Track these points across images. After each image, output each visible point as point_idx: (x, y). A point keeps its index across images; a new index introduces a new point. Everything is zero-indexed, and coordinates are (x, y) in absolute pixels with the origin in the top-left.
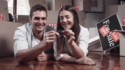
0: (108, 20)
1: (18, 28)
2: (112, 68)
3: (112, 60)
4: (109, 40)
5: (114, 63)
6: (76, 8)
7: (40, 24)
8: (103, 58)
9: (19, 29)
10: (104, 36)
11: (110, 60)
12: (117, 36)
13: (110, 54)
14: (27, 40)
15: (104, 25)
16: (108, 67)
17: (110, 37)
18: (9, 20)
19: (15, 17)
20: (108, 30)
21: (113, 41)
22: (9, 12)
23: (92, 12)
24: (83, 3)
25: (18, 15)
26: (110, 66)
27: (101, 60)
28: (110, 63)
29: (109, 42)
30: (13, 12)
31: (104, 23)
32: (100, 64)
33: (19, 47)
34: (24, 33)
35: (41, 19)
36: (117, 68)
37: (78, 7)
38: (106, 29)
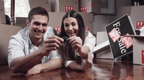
0: (119, 23)
2: (123, 78)
3: (124, 69)
4: (120, 46)
5: (126, 72)
6: (83, 10)
8: (114, 66)
9: (13, 38)
10: (114, 42)
11: (121, 68)
12: (129, 41)
13: (122, 62)
15: (114, 28)
16: (119, 77)
17: (121, 43)
19: (12, 19)
20: (119, 33)
21: (125, 47)
23: (102, 14)
24: (92, 4)
25: (16, 18)
26: (121, 75)
27: (112, 69)
28: (121, 73)
29: (121, 48)
30: (10, 14)
31: (114, 25)
32: (110, 73)
35: (41, 25)
36: (129, 77)
37: (85, 8)
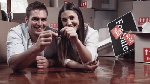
0: (122, 20)
1: (11, 29)
2: (125, 76)
3: (126, 67)
4: (122, 43)
5: (128, 70)
6: (84, 5)
7: (39, 26)
8: (115, 64)
9: (13, 30)
10: (116, 39)
11: (123, 66)
12: (132, 38)
13: (124, 60)
14: (23, 43)
15: (117, 25)
16: (121, 75)
17: (123, 39)
18: (2, 19)
19: (9, 15)
20: (122, 31)
21: (127, 44)
22: (2, 9)
23: (103, 9)
25: (13, 13)
26: (123, 74)
27: (113, 67)
28: (123, 70)
29: (123, 46)
30: (7, 9)
31: (117, 23)
33: (13, 51)
34: (19, 35)
35: (40, 20)
37: (86, 3)
38: (119, 30)
